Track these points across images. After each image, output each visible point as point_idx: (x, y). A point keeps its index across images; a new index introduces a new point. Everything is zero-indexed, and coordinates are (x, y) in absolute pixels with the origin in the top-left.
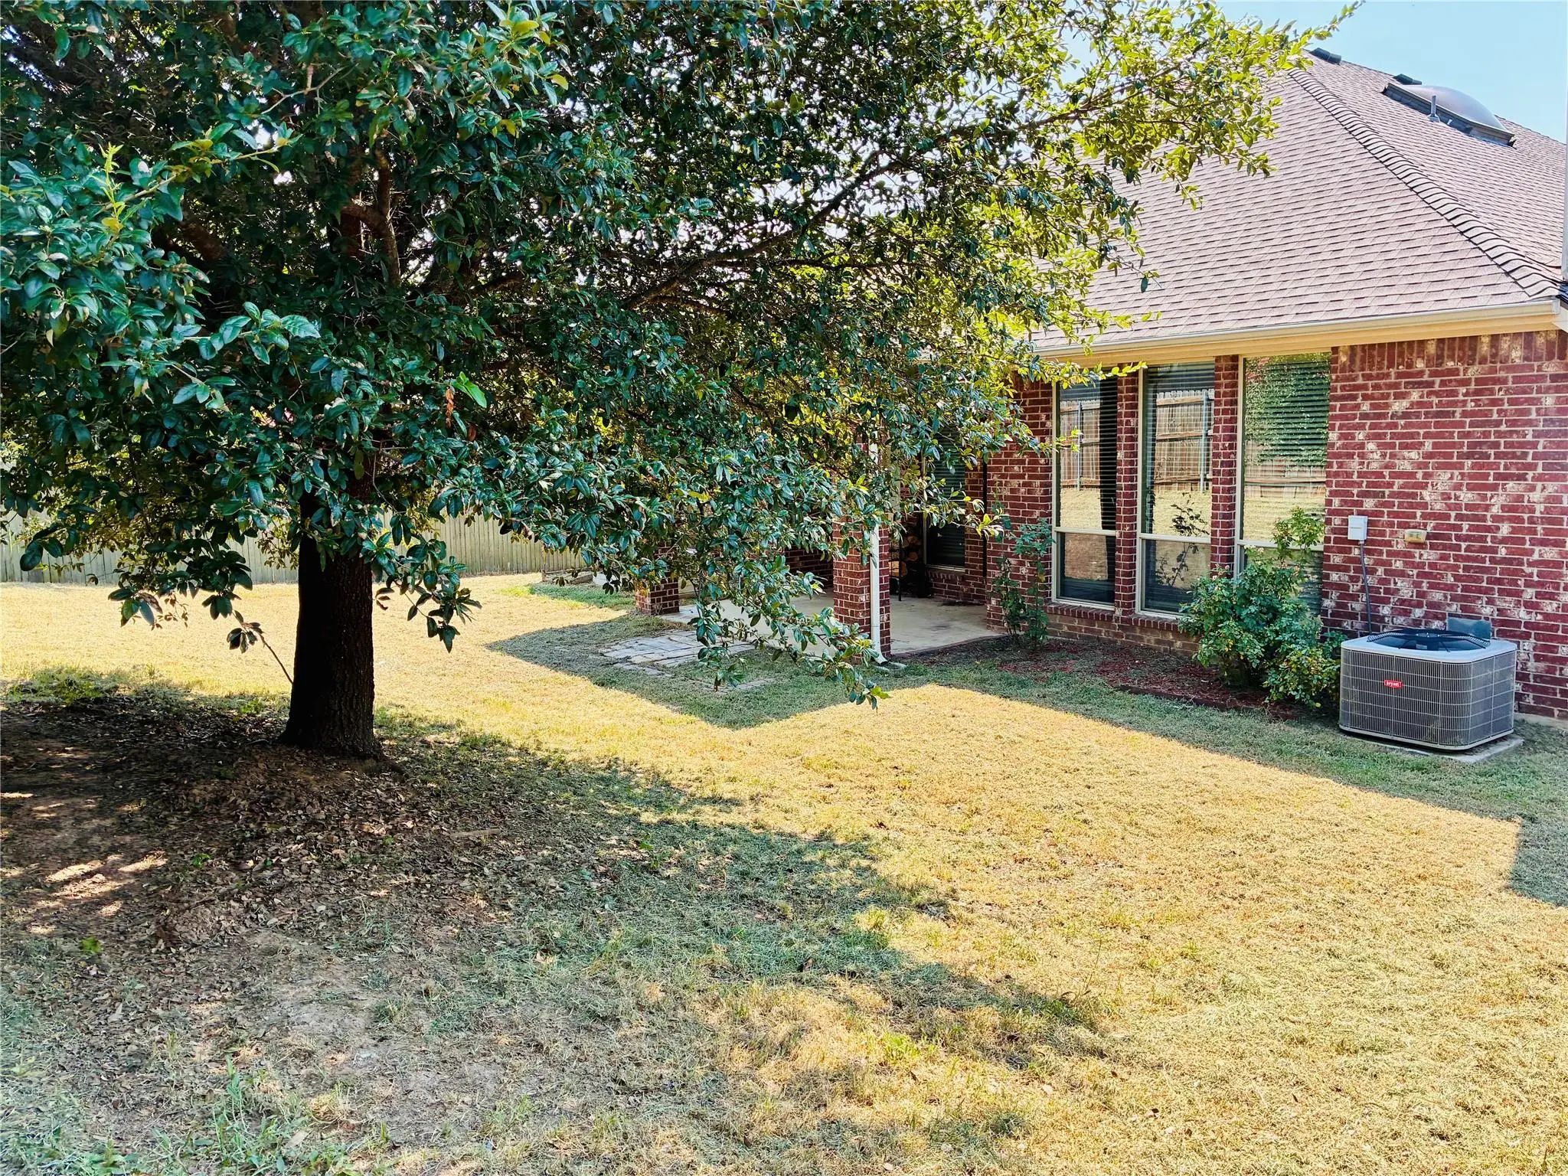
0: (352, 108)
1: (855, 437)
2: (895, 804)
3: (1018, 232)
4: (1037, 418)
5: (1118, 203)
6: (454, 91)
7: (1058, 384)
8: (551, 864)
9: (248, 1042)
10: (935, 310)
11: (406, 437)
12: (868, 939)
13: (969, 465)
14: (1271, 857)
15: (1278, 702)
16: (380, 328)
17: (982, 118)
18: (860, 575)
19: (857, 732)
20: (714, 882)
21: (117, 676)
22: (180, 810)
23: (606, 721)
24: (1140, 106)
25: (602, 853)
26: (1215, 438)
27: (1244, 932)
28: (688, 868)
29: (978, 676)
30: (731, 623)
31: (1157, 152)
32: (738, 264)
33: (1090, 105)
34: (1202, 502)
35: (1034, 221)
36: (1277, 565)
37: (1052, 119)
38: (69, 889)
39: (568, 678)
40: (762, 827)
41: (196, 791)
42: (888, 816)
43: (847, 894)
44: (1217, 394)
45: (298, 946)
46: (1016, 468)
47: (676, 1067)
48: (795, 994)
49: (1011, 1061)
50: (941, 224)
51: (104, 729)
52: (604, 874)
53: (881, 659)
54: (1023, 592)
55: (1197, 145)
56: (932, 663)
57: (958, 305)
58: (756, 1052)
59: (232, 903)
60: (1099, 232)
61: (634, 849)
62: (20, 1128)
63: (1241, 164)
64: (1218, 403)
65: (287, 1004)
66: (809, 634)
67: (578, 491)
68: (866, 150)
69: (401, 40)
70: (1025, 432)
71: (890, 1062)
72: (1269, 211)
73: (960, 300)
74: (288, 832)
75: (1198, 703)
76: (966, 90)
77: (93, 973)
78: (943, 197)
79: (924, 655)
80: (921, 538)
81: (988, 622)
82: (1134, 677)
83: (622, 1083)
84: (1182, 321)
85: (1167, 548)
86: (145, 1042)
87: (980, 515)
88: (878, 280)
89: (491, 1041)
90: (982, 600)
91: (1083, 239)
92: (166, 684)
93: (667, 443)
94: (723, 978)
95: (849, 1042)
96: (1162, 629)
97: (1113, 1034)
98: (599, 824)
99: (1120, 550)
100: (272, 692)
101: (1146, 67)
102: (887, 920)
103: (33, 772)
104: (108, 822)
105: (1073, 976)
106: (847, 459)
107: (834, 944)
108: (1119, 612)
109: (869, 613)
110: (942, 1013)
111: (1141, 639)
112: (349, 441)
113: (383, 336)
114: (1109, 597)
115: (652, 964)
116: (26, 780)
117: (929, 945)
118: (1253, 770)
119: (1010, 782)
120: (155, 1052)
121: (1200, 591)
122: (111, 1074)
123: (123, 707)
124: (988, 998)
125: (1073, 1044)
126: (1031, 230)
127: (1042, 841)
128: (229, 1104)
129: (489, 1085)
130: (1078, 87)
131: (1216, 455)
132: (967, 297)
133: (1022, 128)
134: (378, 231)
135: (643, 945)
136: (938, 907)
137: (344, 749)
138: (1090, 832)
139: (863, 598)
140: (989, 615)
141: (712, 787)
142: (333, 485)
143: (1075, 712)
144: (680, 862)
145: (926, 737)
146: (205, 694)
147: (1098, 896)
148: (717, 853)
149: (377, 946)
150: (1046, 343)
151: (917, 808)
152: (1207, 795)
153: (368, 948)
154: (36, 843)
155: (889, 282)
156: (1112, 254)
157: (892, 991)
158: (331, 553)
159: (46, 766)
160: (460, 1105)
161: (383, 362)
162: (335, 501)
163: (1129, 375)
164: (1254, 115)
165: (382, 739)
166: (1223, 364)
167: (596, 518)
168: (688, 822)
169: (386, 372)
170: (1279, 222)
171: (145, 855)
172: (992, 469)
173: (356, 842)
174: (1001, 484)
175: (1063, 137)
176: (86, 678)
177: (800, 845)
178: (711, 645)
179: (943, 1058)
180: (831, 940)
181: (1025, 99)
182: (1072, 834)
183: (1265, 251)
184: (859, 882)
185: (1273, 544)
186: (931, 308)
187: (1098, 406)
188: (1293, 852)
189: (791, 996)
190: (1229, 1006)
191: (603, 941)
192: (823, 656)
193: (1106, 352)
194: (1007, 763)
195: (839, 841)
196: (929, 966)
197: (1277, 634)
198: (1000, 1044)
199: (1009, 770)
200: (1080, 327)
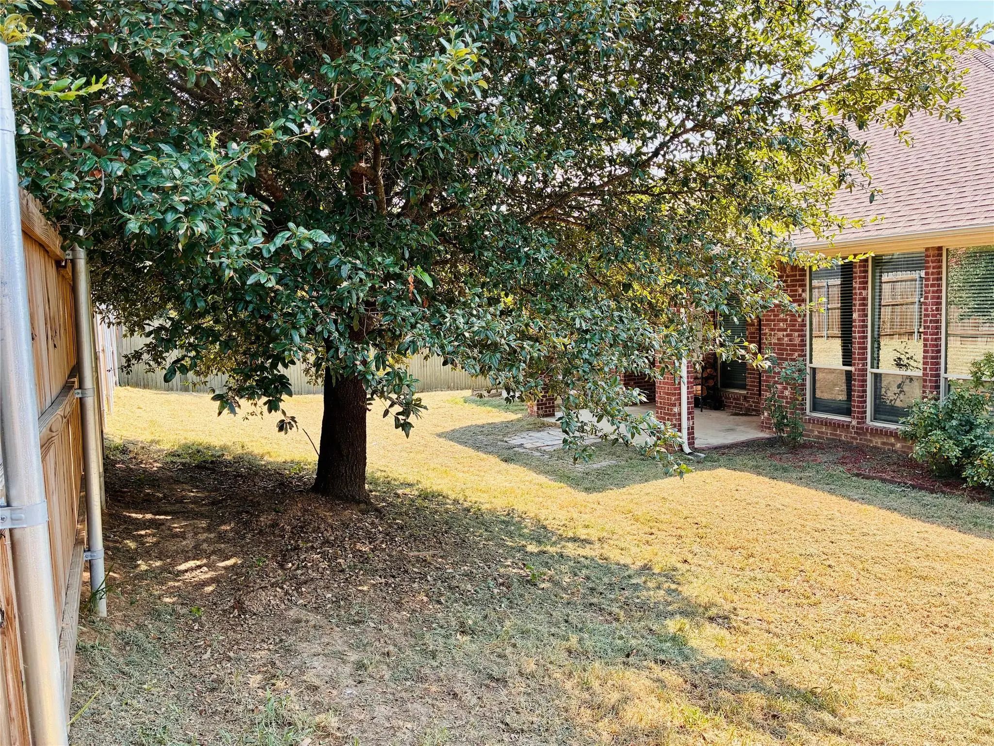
0: (359, 108)
1: (669, 303)
2: (696, 548)
3: (781, 167)
4: (796, 291)
5: (852, 143)
6: (418, 93)
7: (810, 267)
8: (469, 576)
9: (281, 677)
10: (724, 220)
11: (385, 306)
12: (674, 639)
13: (748, 319)
14: (968, 599)
15: (974, 488)
16: (371, 240)
17: (756, 93)
18: (674, 394)
19: (671, 499)
20: (573, 593)
21: (224, 448)
22: (253, 530)
23: (507, 484)
24: (867, 79)
25: (502, 570)
26: (925, 304)
27: (947, 652)
28: (556, 584)
29: (755, 463)
30: (586, 424)
31: (879, 110)
32: (593, 194)
33: (832, 80)
34: (916, 348)
35: (792, 159)
36: (973, 392)
37: (804, 92)
38: (188, 575)
39: (485, 456)
40: (606, 559)
41: (262, 519)
42: (690, 556)
43: (661, 607)
44: (926, 274)
45: (314, 618)
46: (781, 324)
47: (543, 717)
48: (624, 673)
49: (774, 733)
50: (728, 165)
51: (214, 479)
52: (502, 584)
53: (687, 450)
54: (786, 407)
55: (909, 103)
56: (723, 454)
57: (738, 217)
58: (596, 711)
59: (278, 589)
60: (838, 164)
61: (522, 569)
62: (144, 723)
63: (941, 115)
64: (927, 279)
65: (305, 655)
66: (636, 428)
67: (488, 338)
68: (677, 119)
69: (388, 65)
70: (787, 299)
71: (688, 726)
72: (963, 148)
73: (741, 213)
74: (312, 547)
75: (914, 487)
76: (746, 75)
77: (196, 628)
78: (728, 147)
79: (716, 448)
80: (716, 370)
81: (762, 427)
82: (866, 467)
83: (507, 724)
84: (900, 224)
85: (890, 379)
86: (222, 673)
87: (755, 354)
88: (685, 202)
89: (426, 689)
90: (758, 413)
91: (827, 170)
92: (251, 454)
93: (544, 306)
94: (576, 658)
95: (659, 709)
96: (886, 434)
97: (849, 719)
98: (501, 551)
99: (855, 380)
100: (309, 460)
101: (872, 53)
102: (687, 627)
103: (174, 504)
104: (212, 536)
105: (821, 675)
106: (664, 318)
107: (651, 640)
108: (854, 423)
109: (680, 420)
110: (724, 694)
111: (871, 441)
112: (351, 308)
113: (372, 245)
114: (848, 412)
115: (530, 645)
116: (169, 508)
117: (716, 646)
118: (956, 536)
119: (776, 536)
120: (227, 681)
121: (914, 409)
122: (200, 693)
123: (226, 467)
124: (758, 687)
125: (819, 723)
126: (789, 165)
127: (799, 578)
128: (267, 717)
129: (423, 718)
130: (823, 69)
131: (926, 315)
132: (746, 211)
133: (784, 98)
134: (374, 181)
135: (524, 633)
136: (723, 620)
137: (347, 497)
138: (832, 574)
139: (676, 410)
140: (763, 423)
141: (573, 530)
142: (341, 334)
143: (823, 490)
144: (551, 580)
145: (717, 503)
146: (271, 460)
147: (839, 619)
148: (576, 575)
149: (360, 622)
150: (802, 241)
151: (711, 551)
152: (920, 552)
153: (355, 623)
154: (171, 546)
155: (693, 203)
156: (848, 179)
157: (690, 676)
158: (339, 376)
159: (180, 501)
160: (405, 730)
161: (371, 259)
162: (341, 343)
163: (861, 261)
164: (950, 81)
165: (371, 491)
166: (931, 253)
167: (498, 355)
168: (557, 553)
169: (373, 266)
170: (971, 155)
171: (231, 556)
172: (764, 325)
173: (351, 555)
174: (770, 335)
175: (812, 103)
176: (208, 448)
177: (630, 572)
178: (571, 435)
179: (725, 726)
180: (650, 637)
181: (786, 79)
182: (820, 575)
183: (962, 175)
184: (670, 599)
185: (969, 377)
186: (721, 219)
187: (839, 283)
188: (984, 596)
189: (621, 674)
190: (934, 705)
191: (499, 628)
192: (646, 443)
193: (844, 246)
194: (774, 523)
195: (656, 570)
196: (716, 660)
197: (972, 441)
198: (766, 720)
199: (775, 528)
200: (825, 228)
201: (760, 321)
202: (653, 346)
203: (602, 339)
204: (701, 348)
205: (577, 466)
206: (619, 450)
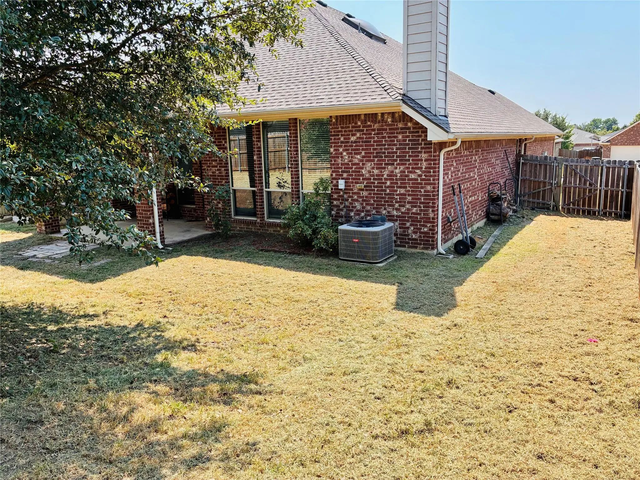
1: (141, 149)
2: (171, 307)
3: (207, 63)
4: (221, 142)
5: (247, 54)
7: (229, 127)
10: (174, 95)
12: (161, 365)
13: (193, 161)
14: (318, 308)
15: (318, 250)
17: (188, 13)
18: (149, 211)
19: (152, 279)
20: (87, 352)
23: (26, 286)
24: (253, 15)
25: (28, 347)
26: (290, 151)
27: (310, 338)
28: (74, 348)
29: (204, 250)
30: (87, 236)
31: (260, 35)
32: (77, 70)
33: (234, 12)
34: (287, 176)
35: (213, 59)
36: (315, 199)
37: (218, 16)
39: (3, 267)
40: (110, 325)
42: (168, 313)
43: (151, 348)
44: (290, 133)
46: (214, 163)
47: (74, 437)
48: (130, 394)
49: (225, 403)
50: (174, 57)
52: (30, 357)
53: (161, 246)
54: (220, 214)
55: (276, 33)
56: (184, 246)
57: (183, 94)
58: (113, 422)
60: (240, 66)
61: (45, 343)
63: (292, 42)
64: (291, 137)
66: (125, 237)
68: (137, 22)
70: (215, 149)
71: (174, 414)
72: (305, 62)
73: (184, 91)
75: (290, 253)
78: (173, 46)
79: (179, 243)
80: (175, 194)
81: (206, 228)
82: (266, 245)
83: (47, 449)
84: (275, 104)
85: (275, 194)
87: (199, 184)
88: (146, 81)
90: (204, 219)
91: (234, 68)
93: (45, 152)
94: (95, 393)
95: (155, 410)
96: (275, 226)
97: (264, 384)
98: (26, 334)
99: (257, 196)
102: (170, 356)
105: (248, 365)
106: (138, 160)
107: (147, 369)
108: (258, 220)
109: (154, 227)
110: (195, 390)
111: (268, 230)
114: (254, 214)
115: (58, 393)
117: (188, 363)
118: (311, 276)
119: (219, 292)
121: (289, 210)
124: (214, 380)
125: (249, 391)
126: (212, 63)
127: (233, 314)
130: (228, 4)
131: (292, 158)
132: (187, 90)
133: (206, 19)
135: (53, 386)
136: (192, 347)
138: (252, 308)
139: (151, 221)
140: (207, 225)
141: (83, 310)
143: (244, 261)
144: (69, 346)
145: (183, 278)
147: (256, 332)
148: (88, 339)
150: (223, 111)
151: (181, 308)
152: (295, 288)
155: (152, 82)
156: (246, 75)
157: (173, 384)
163: (256, 124)
164: (296, 23)
166: (292, 121)
167: (10, 188)
168: (72, 327)
170: (308, 67)
172: (203, 164)
174: (208, 170)
175: (223, 25)
177: (128, 330)
178: (76, 245)
179: (198, 408)
180: (145, 368)
181: (206, 6)
182: (245, 310)
183: (304, 77)
184: (156, 342)
185: (313, 191)
186: (172, 94)
187: (245, 138)
188: (326, 305)
189: (128, 395)
190: (306, 366)
191: (32, 387)
192: (132, 246)
193: (246, 115)
194: (218, 284)
195: (146, 326)
196: (189, 371)
197: (316, 225)
198: (220, 397)
199: (218, 287)
200: (236, 104)
201: (200, 162)
202: (132, 181)
203: (94, 176)
204: (165, 180)
205: (82, 266)
206: (113, 251)
